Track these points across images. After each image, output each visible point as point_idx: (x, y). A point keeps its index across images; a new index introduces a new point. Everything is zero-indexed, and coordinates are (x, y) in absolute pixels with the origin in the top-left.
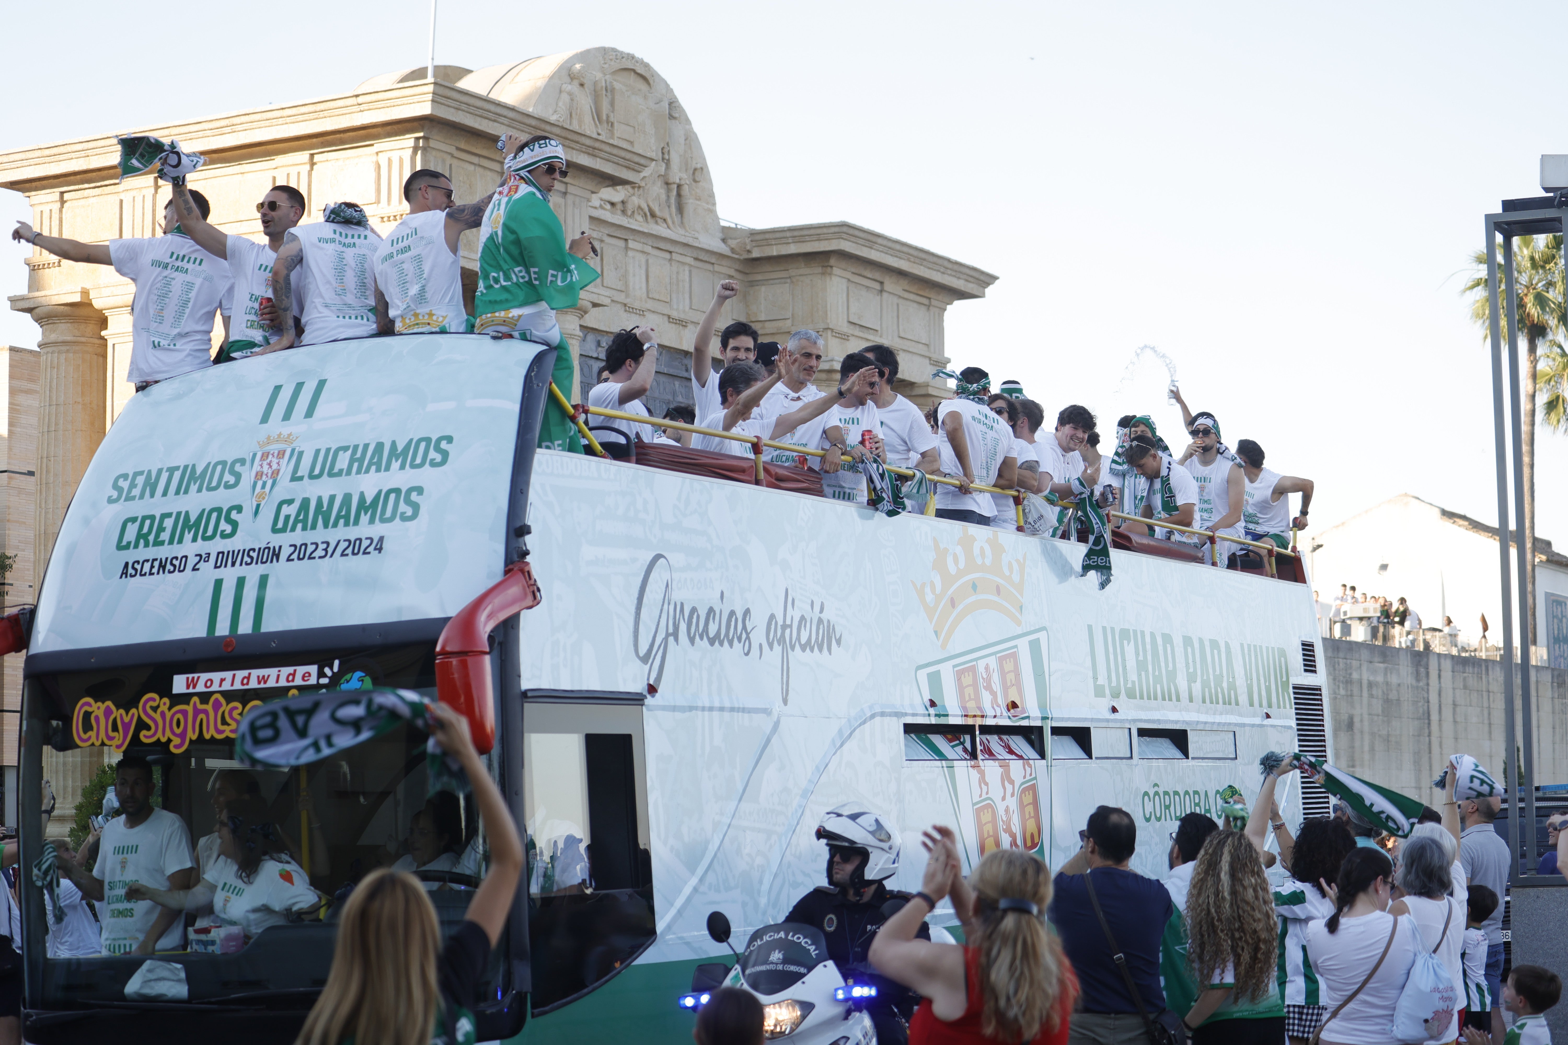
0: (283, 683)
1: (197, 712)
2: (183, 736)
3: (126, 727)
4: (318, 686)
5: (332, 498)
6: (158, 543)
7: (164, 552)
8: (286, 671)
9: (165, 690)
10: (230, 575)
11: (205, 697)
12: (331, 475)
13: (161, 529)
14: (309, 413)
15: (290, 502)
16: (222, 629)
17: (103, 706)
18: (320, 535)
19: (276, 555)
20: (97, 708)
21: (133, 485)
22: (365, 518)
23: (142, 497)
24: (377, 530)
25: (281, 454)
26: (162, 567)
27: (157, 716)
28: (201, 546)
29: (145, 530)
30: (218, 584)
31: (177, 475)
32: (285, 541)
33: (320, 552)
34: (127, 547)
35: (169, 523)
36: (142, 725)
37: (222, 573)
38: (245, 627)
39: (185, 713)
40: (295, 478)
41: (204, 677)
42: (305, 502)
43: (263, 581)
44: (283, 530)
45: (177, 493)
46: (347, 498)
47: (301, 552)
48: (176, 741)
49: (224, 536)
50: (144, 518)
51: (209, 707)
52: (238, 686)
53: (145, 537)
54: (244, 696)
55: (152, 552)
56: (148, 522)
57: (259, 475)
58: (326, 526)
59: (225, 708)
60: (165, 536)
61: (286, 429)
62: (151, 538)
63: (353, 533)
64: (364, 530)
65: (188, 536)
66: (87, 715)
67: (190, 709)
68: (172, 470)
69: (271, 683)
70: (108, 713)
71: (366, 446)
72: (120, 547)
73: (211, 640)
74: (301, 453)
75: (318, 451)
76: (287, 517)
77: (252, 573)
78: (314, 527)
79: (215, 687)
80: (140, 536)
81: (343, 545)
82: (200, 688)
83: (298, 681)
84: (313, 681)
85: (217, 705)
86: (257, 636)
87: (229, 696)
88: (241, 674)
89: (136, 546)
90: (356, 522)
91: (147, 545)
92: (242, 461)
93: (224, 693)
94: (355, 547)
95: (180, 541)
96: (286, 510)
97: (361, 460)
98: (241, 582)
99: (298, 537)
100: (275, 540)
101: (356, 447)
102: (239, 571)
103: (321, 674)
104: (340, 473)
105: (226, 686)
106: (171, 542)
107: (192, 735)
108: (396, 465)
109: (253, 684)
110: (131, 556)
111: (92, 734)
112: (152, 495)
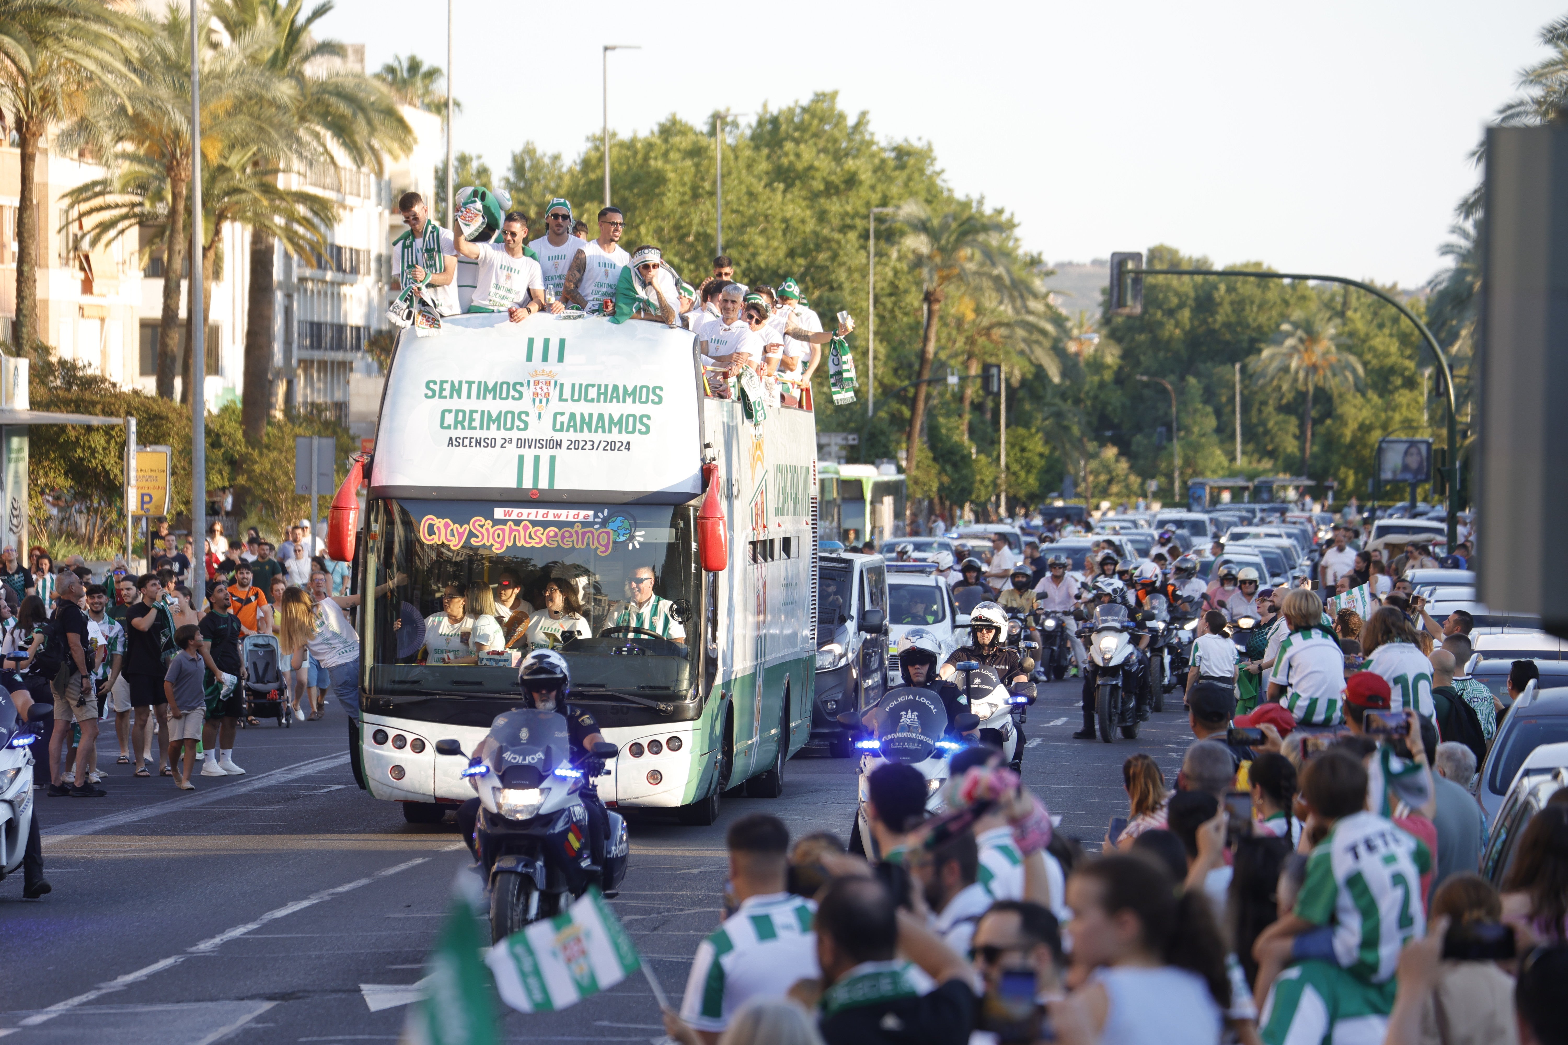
0: (570, 519)
1: (511, 531)
2: (502, 543)
3: (461, 535)
4: (595, 523)
5: (591, 415)
6: (471, 428)
7: (478, 434)
8: (572, 513)
9: (489, 516)
10: (529, 454)
11: (517, 523)
12: (586, 400)
13: (472, 420)
14: (561, 359)
15: (562, 414)
16: (528, 484)
17: (443, 522)
18: (586, 435)
19: (559, 444)
20: (439, 523)
21: (442, 389)
22: (615, 430)
23: (451, 397)
24: (625, 438)
25: (548, 383)
26: (478, 443)
27: (483, 530)
28: (503, 433)
29: (460, 418)
30: (521, 458)
31: (474, 387)
32: (565, 437)
33: (588, 446)
34: (449, 427)
35: (477, 416)
36: (471, 534)
37: (522, 451)
38: (543, 484)
39: (503, 531)
40: (561, 399)
41: (516, 511)
42: (572, 416)
43: (553, 459)
44: (561, 430)
45: (478, 397)
46: (601, 417)
47: (575, 445)
48: (498, 546)
49: (519, 429)
50: (457, 412)
51: (520, 528)
52: (540, 518)
53: (462, 423)
54: (545, 524)
55: (468, 433)
56: (461, 415)
57: (536, 394)
58: (590, 431)
59: (531, 529)
60: (476, 424)
61: (547, 367)
62: (466, 424)
63: (609, 438)
64: (615, 436)
65: (494, 427)
66: (431, 527)
67: (507, 528)
68: (470, 383)
69: (563, 518)
70: (447, 526)
71: (606, 386)
72: (442, 426)
73: (519, 490)
74: (562, 385)
75: (573, 385)
76: (562, 423)
77: (545, 454)
78: (582, 431)
79: (524, 517)
80: (456, 422)
81: (603, 444)
82: (514, 516)
83: (581, 518)
84: (591, 519)
85: (526, 528)
86: (551, 490)
87: (535, 523)
88: (542, 512)
89: (456, 428)
90: (610, 431)
91: (463, 428)
92: (522, 385)
93: (531, 521)
94: (611, 446)
95: (488, 428)
96: (559, 419)
97: (605, 394)
98: (537, 459)
99: (572, 435)
100: (557, 436)
101: (599, 386)
102: (534, 451)
103: (596, 516)
104: (592, 400)
105: (532, 517)
106: (481, 428)
107: (508, 543)
108: (629, 400)
109: (551, 518)
110: (454, 434)
111: (436, 537)
112: (459, 397)
